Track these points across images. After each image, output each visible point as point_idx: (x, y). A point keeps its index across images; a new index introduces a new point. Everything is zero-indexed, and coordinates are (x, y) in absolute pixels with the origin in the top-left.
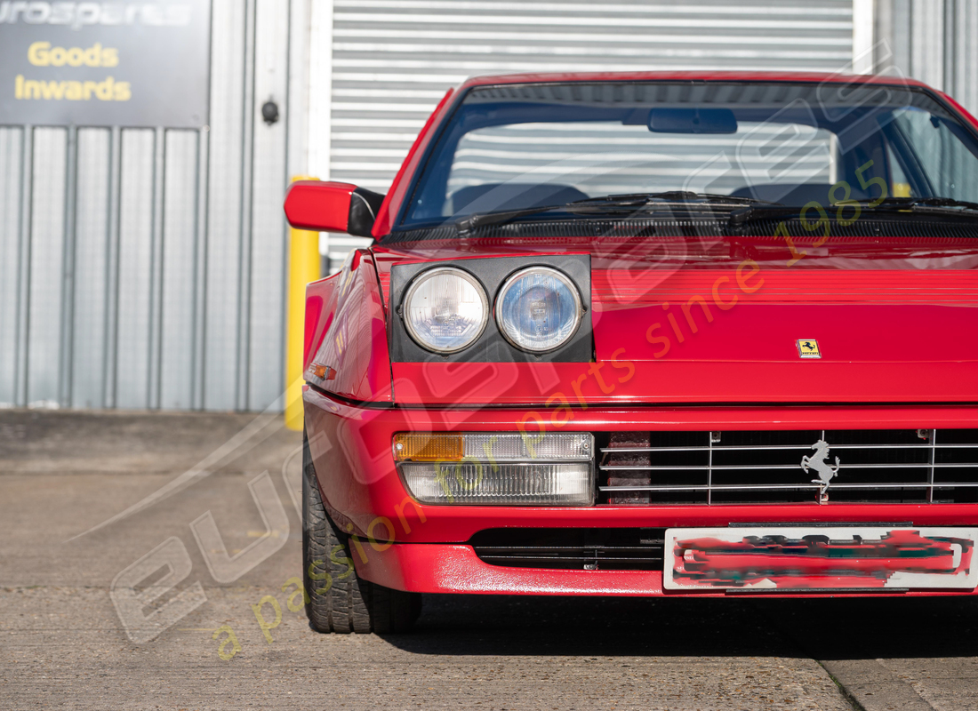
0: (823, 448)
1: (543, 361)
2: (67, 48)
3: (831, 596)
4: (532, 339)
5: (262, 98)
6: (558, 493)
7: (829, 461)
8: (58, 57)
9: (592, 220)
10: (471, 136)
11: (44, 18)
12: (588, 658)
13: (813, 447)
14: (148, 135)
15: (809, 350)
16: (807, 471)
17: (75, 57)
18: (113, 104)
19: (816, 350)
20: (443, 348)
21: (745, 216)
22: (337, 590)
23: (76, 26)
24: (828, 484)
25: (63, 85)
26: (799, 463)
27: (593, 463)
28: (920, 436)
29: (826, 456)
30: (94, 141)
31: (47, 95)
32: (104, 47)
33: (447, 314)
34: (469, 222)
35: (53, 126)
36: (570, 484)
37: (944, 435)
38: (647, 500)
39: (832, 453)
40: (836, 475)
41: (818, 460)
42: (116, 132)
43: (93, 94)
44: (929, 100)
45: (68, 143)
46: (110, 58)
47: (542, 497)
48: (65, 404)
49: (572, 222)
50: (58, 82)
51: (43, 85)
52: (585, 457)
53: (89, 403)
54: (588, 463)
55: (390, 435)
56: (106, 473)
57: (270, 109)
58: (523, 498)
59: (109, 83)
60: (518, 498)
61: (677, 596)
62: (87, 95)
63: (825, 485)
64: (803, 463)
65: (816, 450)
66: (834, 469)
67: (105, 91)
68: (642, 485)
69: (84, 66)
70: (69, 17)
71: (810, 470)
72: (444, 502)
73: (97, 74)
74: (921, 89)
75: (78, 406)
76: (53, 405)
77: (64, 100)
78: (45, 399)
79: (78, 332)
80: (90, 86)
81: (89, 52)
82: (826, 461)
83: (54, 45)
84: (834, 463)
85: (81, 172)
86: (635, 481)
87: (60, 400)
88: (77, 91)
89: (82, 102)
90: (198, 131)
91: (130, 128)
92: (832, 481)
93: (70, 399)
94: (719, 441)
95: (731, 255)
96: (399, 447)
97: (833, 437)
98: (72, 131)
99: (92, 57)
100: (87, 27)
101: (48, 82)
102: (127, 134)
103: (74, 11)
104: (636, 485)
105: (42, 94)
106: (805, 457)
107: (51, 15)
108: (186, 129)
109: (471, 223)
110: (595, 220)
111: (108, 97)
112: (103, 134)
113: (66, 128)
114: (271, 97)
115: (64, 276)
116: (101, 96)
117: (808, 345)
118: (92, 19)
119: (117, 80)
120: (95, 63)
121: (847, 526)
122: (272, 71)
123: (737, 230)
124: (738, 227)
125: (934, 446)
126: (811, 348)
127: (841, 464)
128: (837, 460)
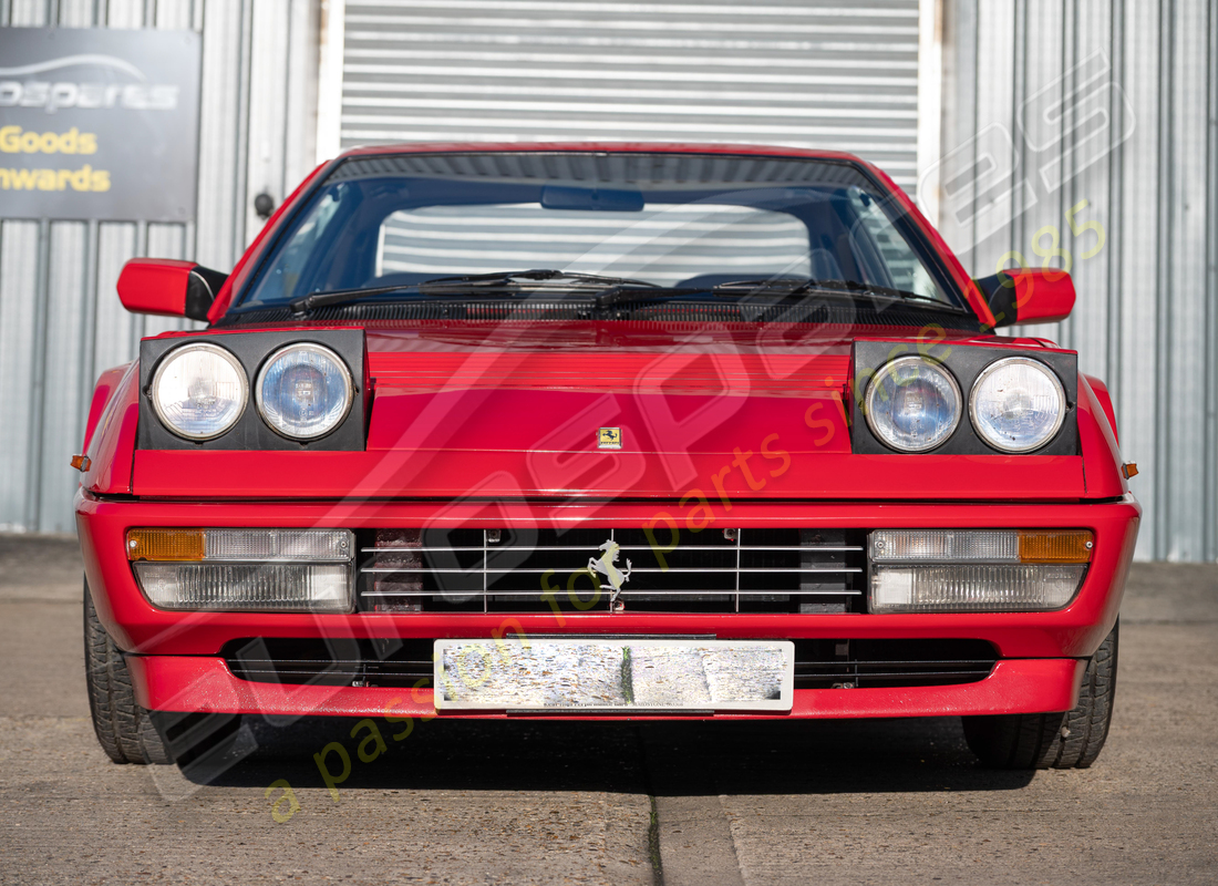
0: (612, 548)
1: (309, 449)
2: (40, 133)
3: (628, 718)
4: (295, 424)
5: (255, 188)
6: (313, 599)
7: (619, 564)
8: (30, 142)
9: (443, 302)
10: (399, 215)
11: (14, 100)
12: (388, 791)
13: (601, 548)
14: (128, 230)
15: (610, 440)
16: (594, 575)
17: (49, 143)
18: (90, 195)
19: (617, 439)
20: (194, 433)
21: (612, 297)
22: (122, 714)
23: (51, 109)
24: (619, 590)
25: (35, 174)
26: (585, 565)
27: (353, 564)
28: (726, 537)
29: (615, 558)
30: (69, 237)
31: (18, 184)
32: (82, 131)
33: (202, 396)
34: (304, 304)
35: (24, 220)
36: (328, 588)
37: (750, 536)
38: (417, 608)
39: (623, 556)
40: (628, 580)
41: (607, 561)
42: (93, 226)
43: (68, 184)
44: (860, 176)
45: (40, 238)
46: (87, 144)
47: (296, 603)
48: (32, 528)
49: (422, 304)
50: (30, 170)
51: (13, 173)
52: (345, 558)
53: (59, 527)
54: (346, 563)
55: (122, 531)
56: (49, 602)
57: (263, 202)
58: (274, 604)
59: (86, 172)
60: (268, 604)
61: (452, 717)
62: (62, 185)
63: (616, 591)
64: (590, 565)
65: (604, 551)
66: (625, 573)
67: (81, 181)
68: (413, 590)
69: (58, 154)
70: (43, 98)
71: (598, 574)
72: (185, 609)
73: (71, 162)
74: (849, 163)
75: (47, 529)
76: (19, 529)
77: (36, 191)
78: (10, 522)
79: (47, 447)
80: (65, 175)
81: (64, 138)
82: (615, 564)
83: (25, 130)
84: (626, 567)
85: (54, 269)
86: (405, 585)
87: (26, 523)
88: (50, 181)
89: (56, 192)
90: (183, 225)
91: (109, 221)
92: (624, 586)
93: (38, 522)
94: (498, 540)
95: (597, 341)
96: (133, 544)
97: (623, 536)
98: (45, 225)
99: (68, 143)
100: (62, 109)
101: (18, 170)
102: (106, 229)
103: (49, 92)
104: (405, 590)
105: (11, 184)
106: (592, 559)
107: (23, 96)
108: (171, 223)
109: (307, 303)
110: (447, 302)
111: (84, 187)
112: (79, 228)
113: (38, 221)
114: (266, 188)
115: (33, 385)
116: (77, 186)
117: (609, 434)
118: (68, 102)
119: (95, 168)
120: (71, 150)
122: (268, 160)
123: (604, 314)
124: (604, 310)
125: (738, 548)
126: (612, 437)
127: (633, 567)
128: (629, 563)
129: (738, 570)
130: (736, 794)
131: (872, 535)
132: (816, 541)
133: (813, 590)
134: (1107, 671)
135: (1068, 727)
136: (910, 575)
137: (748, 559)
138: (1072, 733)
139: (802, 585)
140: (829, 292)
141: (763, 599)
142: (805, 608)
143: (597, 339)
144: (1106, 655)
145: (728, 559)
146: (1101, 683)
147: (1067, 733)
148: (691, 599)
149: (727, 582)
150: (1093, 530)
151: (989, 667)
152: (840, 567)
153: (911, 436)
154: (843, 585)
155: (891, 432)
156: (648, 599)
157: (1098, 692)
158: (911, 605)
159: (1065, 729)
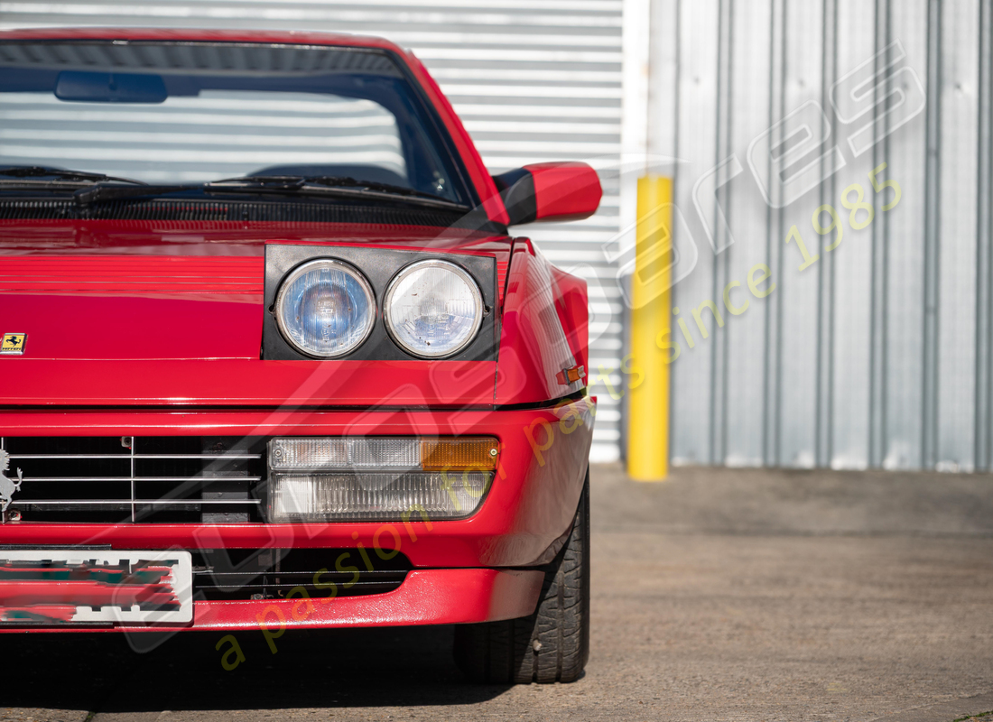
0: (2, 457)
3: (27, 631)
7: (10, 473)
15: (12, 345)
21: (91, 196)
24: (10, 500)
28: (124, 445)
29: (5, 467)
37: (145, 443)
39: (13, 464)
40: (19, 489)
63: (6, 500)
66: (16, 483)
82: (6, 473)
84: (16, 476)
92: (15, 496)
117: (13, 340)
121: (34, 549)
123: (83, 213)
124: (83, 208)
125: (132, 457)
126: (15, 343)
127: (23, 476)
128: (20, 472)
129: (132, 479)
130: (180, 710)
131: (271, 443)
132: (217, 449)
133: (215, 499)
134: (576, 582)
135: (539, 641)
136: (310, 483)
137: (142, 468)
138: (544, 646)
139: (204, 494)
140: (326, 189)
141: (187, 508)
142: (206, 517)
143: (77, 239)
144: (573, 565)
145: (122, 468)
146: (569, 594)
147: (538, 646)
148: (112, 509)
149: (122, 490)
150: (497, 437)
151: (402, 578)
152: (244, 475)
153: (322, 342)
154: (246, 494)
155: (302, 338)
156: (68, 509)
157: (567, 604)
158: (312, 515)
159: (536, 642)
